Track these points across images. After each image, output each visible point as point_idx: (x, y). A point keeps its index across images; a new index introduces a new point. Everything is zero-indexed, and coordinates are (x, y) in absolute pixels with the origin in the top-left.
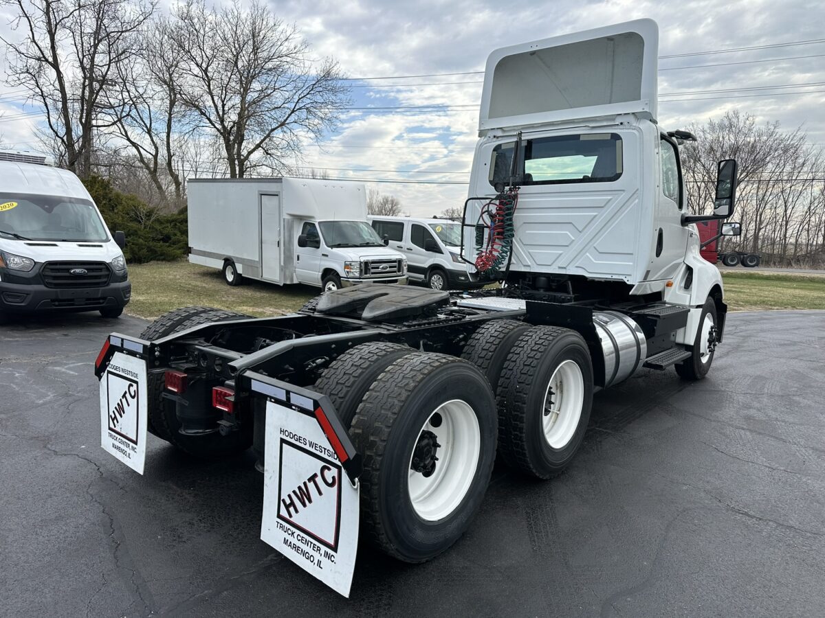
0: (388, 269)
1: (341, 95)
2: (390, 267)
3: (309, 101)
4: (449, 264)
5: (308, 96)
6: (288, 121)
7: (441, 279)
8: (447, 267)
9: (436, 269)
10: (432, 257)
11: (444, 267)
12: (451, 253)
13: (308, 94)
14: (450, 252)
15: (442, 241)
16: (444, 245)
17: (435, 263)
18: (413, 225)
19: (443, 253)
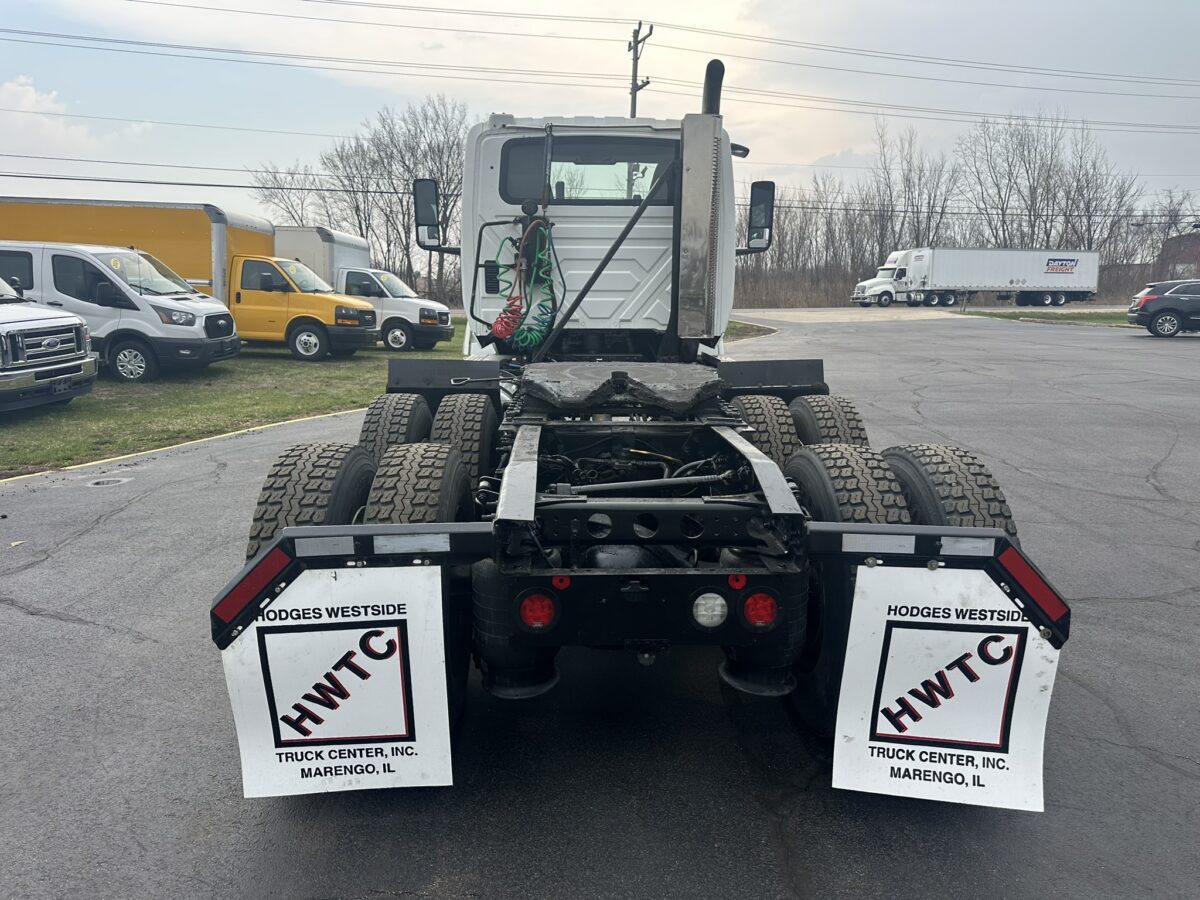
0: (59, 346)
2: (63, 342)
4: (153, 328)
7: (140, 357)
8: (150, 335)
9: (125, 338)
10: (115, 318)
11: (144, 334)
12: (157, 308)
14: (152, 306)
15: (130, 285)
16: (138, 294)
17: (120, 327)
18: (54, 257)
19: (138, 310)
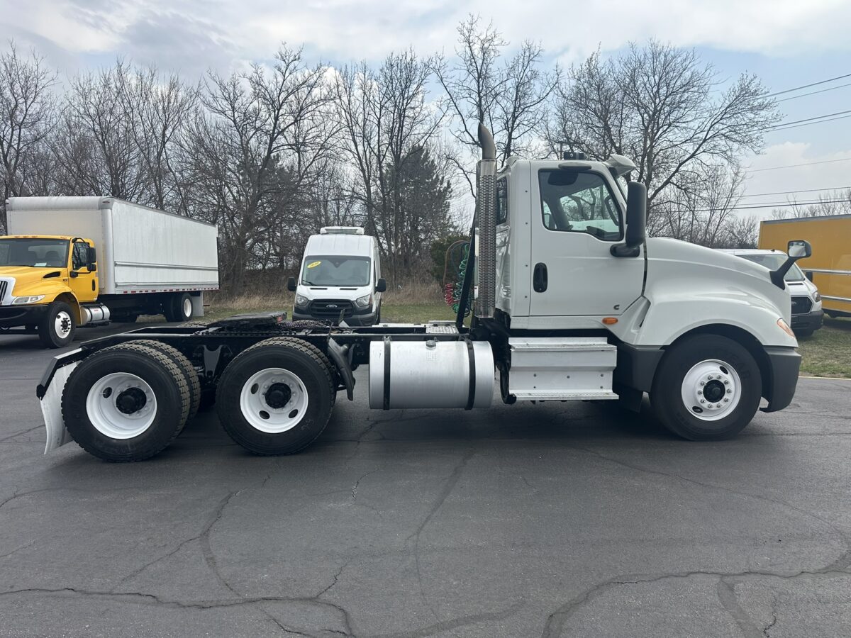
1: (763, 113)
3: (721, 127)
5: (721, 121)
6: (698, 152)
13: (721, 119)
